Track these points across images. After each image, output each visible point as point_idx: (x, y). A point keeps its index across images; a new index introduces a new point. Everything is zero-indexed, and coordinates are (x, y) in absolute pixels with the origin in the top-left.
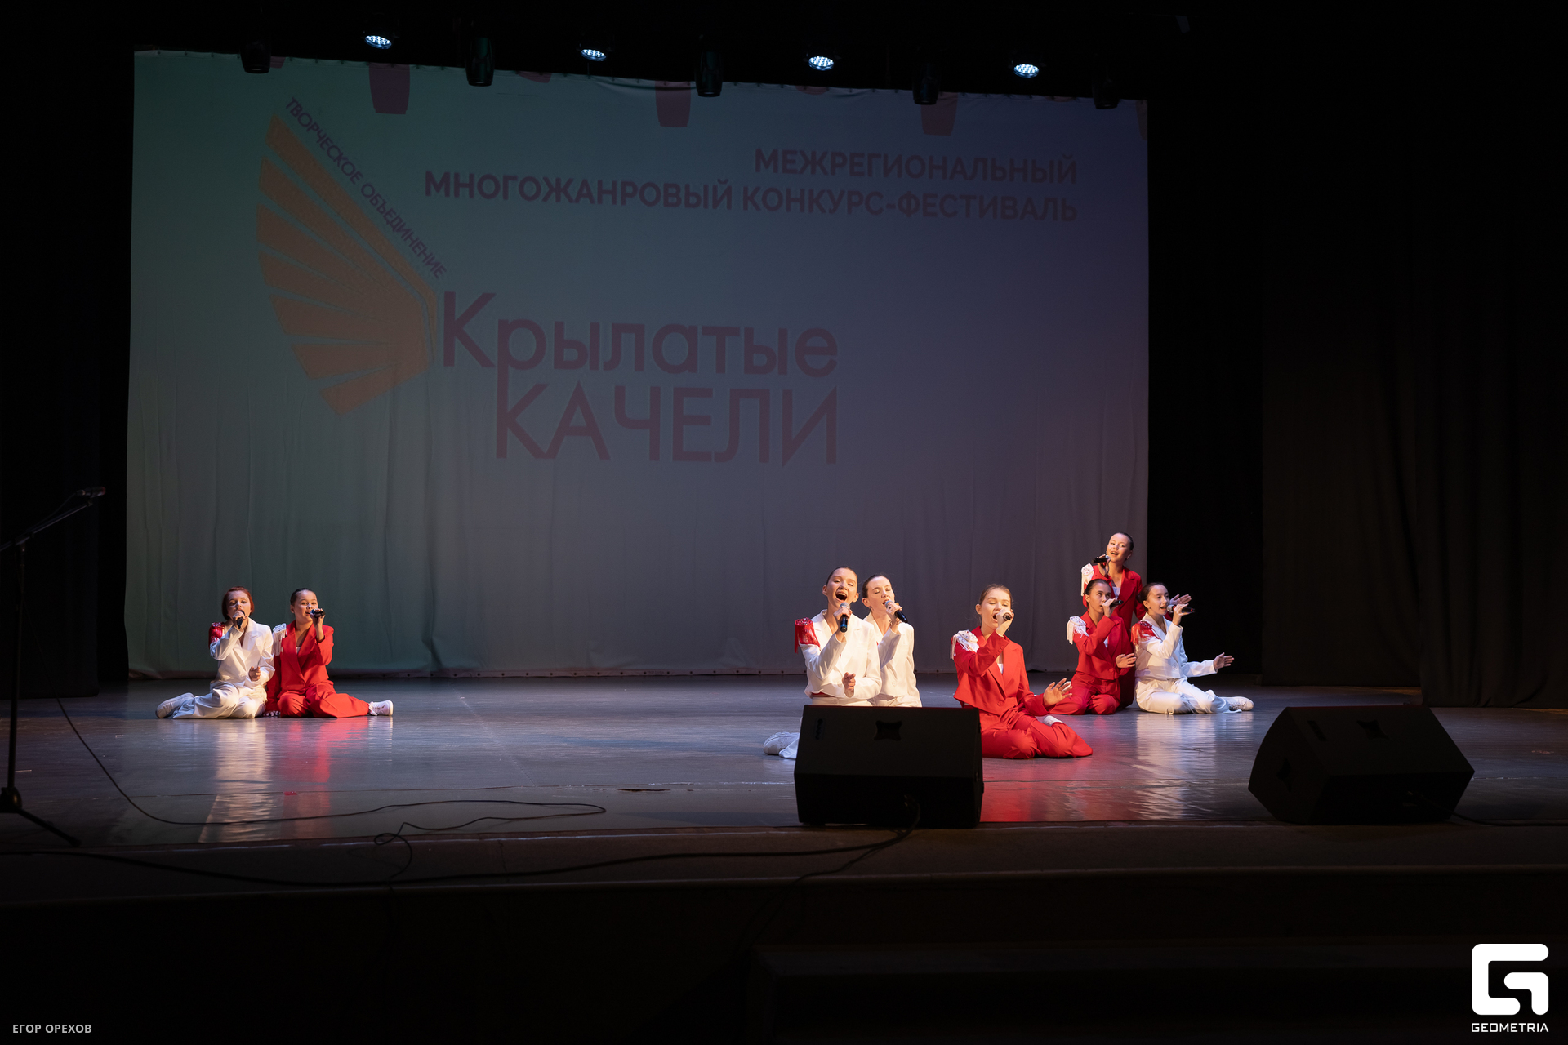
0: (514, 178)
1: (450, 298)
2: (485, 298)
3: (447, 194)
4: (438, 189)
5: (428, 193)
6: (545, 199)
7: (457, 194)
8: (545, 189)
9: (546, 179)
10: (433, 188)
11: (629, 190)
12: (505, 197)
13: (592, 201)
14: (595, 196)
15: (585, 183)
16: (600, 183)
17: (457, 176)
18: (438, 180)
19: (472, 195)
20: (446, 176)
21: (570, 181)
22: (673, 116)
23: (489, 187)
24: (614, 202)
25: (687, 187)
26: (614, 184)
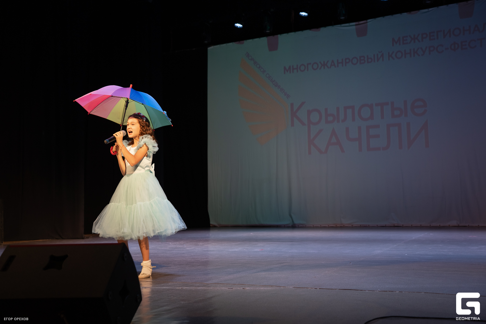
0: (310, 64)
1: (292, 105)
2: (303, 103)
3: (290, 72)
4: (287, 71)
5: (285, 73)
6: (320, 69)
7: (293, 72)
8: (320, 65)
9: (320, 62)
10: (286, 72)
11: (348, 61)
12: (308, 70)
13: (335, 67)
14: (336, 65)
15: (333, 61)
16: (338, 60)
17: (293, 66)
18: (287, 68)
19: (297, 71)
20: (290, 67)
21: (328, 61)
22: (361, 33)
23: (303, 68)
24: (343, 66)
25: (368, 56)
26: (342, 60)
